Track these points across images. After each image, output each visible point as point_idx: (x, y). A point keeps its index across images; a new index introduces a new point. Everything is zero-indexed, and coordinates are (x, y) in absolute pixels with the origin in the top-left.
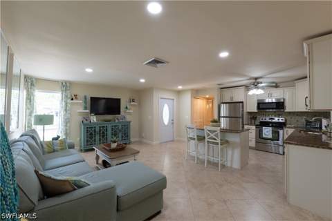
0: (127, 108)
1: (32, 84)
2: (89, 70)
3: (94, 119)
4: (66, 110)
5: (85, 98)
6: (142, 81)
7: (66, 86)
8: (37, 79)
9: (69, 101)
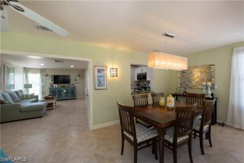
0: (76, 80)
1: (27, 71)
2: (42, 65)
3: (56, 86)
4: (42, 82)
5: (52, 75)
6: (72, 66)
7: (42, 71)
8: (29, 69)
9: (44, 77)
